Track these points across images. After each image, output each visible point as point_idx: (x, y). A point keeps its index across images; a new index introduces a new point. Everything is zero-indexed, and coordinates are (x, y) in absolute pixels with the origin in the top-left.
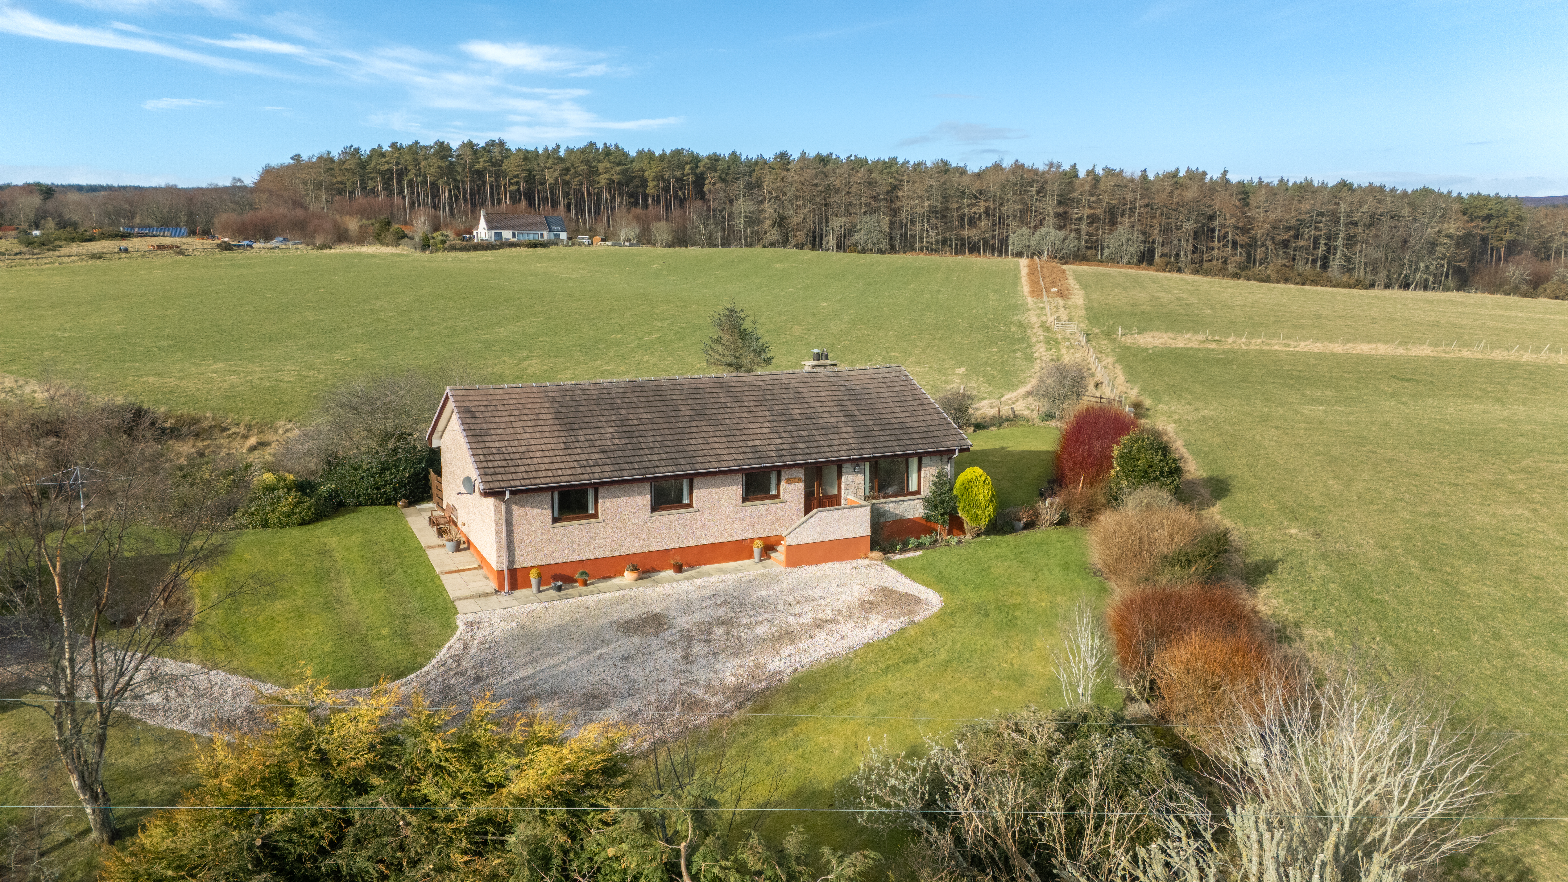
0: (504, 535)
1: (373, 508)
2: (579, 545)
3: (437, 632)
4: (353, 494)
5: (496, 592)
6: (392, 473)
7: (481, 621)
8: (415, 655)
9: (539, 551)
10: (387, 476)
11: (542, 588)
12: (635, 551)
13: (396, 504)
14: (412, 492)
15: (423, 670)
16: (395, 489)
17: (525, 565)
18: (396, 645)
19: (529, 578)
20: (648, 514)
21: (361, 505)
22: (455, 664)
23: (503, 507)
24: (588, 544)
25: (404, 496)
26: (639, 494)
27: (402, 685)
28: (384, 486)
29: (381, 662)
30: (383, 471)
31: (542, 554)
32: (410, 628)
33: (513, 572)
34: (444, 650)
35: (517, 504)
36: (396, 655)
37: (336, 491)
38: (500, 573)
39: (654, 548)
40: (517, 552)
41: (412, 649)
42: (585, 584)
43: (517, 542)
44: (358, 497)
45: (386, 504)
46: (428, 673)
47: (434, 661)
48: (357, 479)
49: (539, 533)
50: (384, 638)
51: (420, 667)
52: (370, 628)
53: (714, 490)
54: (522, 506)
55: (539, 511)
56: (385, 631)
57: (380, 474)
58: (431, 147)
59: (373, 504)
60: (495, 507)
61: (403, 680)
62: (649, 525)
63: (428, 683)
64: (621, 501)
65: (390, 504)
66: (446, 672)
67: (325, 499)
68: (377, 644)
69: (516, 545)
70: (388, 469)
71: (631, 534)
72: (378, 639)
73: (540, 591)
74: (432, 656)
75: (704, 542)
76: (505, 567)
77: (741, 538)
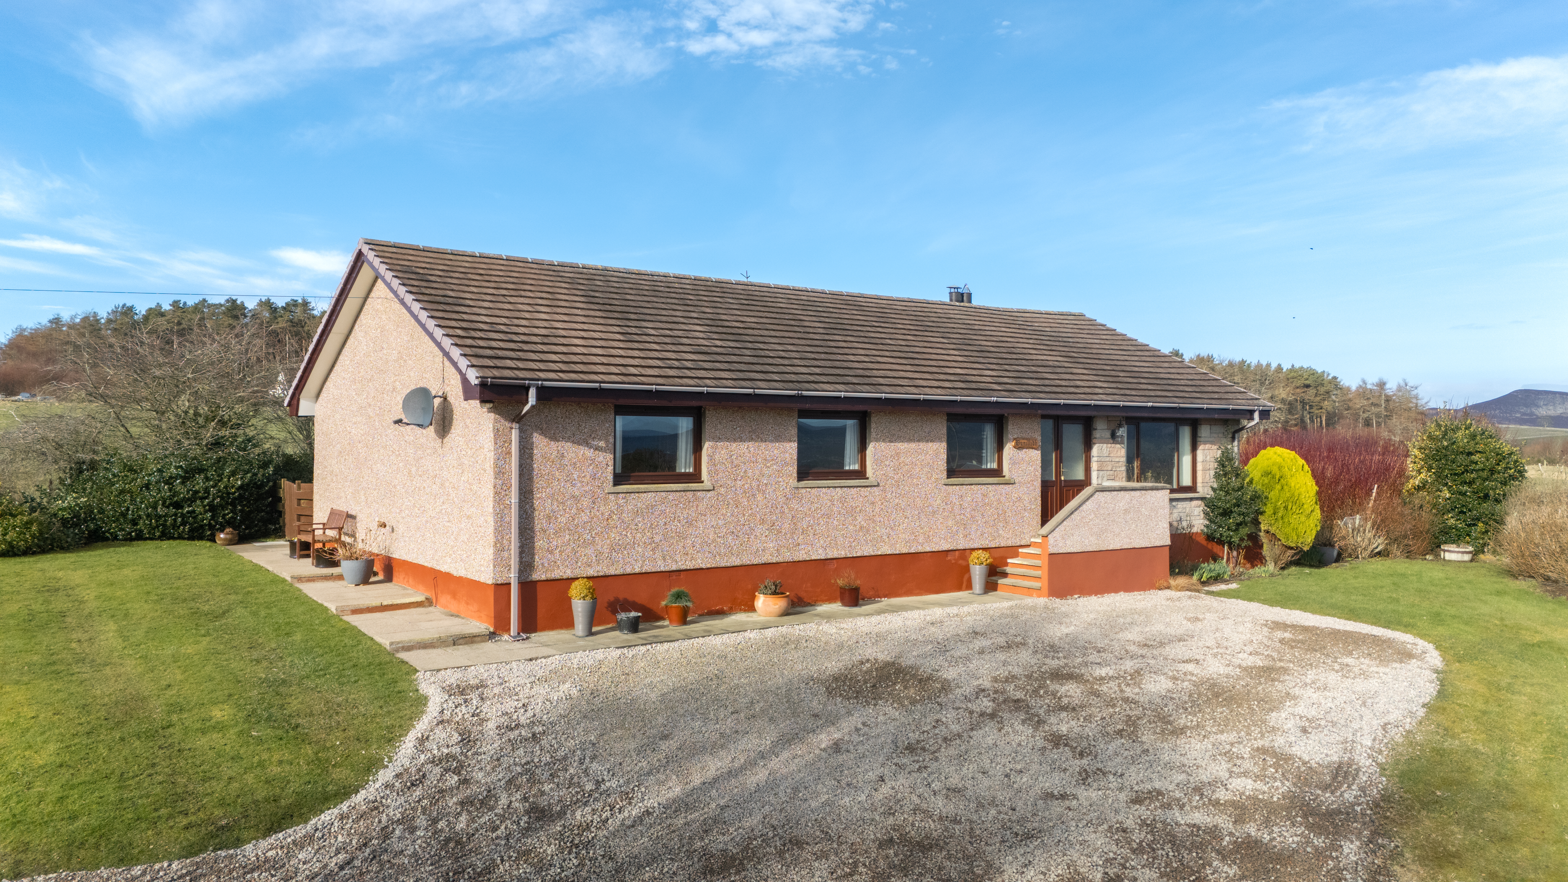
0: (514, 498)
1: (165, 544)
2: (665, 537)
3: (373, 709)
4: (124, 515)
5: (492, 636)
6: (207, 479)
7: (482, 685)
8: (321, 764)
9: (586, 544)
10: (199, 482)
11: (594, 629)
12: (767, 558)
13: (212, 539)
14: (246, 517)
15: (359, 798)
16: (212, 508)
17: (557, 574)
18: (260, 741)
19: (569, 600)
20: (793, 481)
21: (140, 537)
22: (453, 780)
23: (515, 435)
24: (682, 536)
25: (230, 523)
26: (778, 438)
27: (299, 845)
28: (191, 501)
29: (217, 787)
30: (188, 475)
31: (590, 551)
32: (294, 705)
33: (528, 588)
34: (408, 745)
35: (543, 433)
36: (261, 764)
37: (89, 510)
38: (502, 588)
39: (801, 555)
40: (540, 543)
41: (309, 750)
42: (683, 619)
43: (540, 522)
44: (134, 522)
45: (191, 538)
46: (375, 807)
47: (385, 775)
48: (135, 486)
49: (586, 502)
50: (220, 727)
51: (345, 792)
52: (177, 708)
53: (903, 446)
54: (554, 438)
55: (589, 453)
56: (218, 713)
57: (185, 480)
58: (221, 305)
59: (166, 536)
60: (497, 432)
61: (298, 831)
62: (794, 504)
63: (385, 834)
64: (745, 449)
65: (201, 538)
66: (434, 802)
67: (64, 521)
68: (202, 742)
69: (537, 528)
70: (201, 470)
71: (763, 522)
72: (204, 732)
73: (591, 634)
74: (372, 766)
75: (886, 550)
76: (513, 577)
77: (946, 547)
